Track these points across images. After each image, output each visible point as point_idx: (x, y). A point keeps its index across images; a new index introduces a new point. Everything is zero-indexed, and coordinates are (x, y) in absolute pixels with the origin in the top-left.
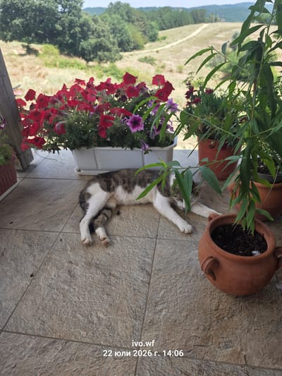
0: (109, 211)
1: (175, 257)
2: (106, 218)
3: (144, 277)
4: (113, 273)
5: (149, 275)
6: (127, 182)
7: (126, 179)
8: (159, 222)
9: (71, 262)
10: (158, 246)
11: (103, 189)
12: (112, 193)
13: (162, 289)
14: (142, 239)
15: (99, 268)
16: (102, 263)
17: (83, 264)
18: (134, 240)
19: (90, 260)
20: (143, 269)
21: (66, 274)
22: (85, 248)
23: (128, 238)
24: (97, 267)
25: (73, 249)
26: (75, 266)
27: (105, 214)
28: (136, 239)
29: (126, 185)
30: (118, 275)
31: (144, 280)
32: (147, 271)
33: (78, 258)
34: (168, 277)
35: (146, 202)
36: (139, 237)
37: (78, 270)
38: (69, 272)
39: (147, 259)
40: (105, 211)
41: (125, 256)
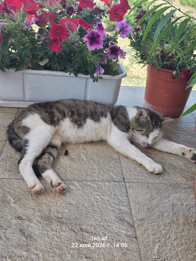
0: (55, 149)
1: (154, 203)
2: (52, 159)
3: (127, 230)
4: (84, 227)
5: (132, 226)
6: (76, 113)
7: (75, 110)
8: (120, 162)
9: (19, 218)
10: (130, 191)
11: (45, 121)
12: (57, 127)
13: (154, 243)
14: (106, 183)
15: (63, 223)
16: (65, 215)
17: (39, 219)
18: (97, 184)
19: (47, 213)
20: (122, 220)
21: (18, 235)
22: (35, 198)
23: (89, 183)
24: (60, 221)
25: (17, 200)
26: (27, 223)
27: (50, 154)
28: (100, 183)
29: (76, 117)
30: (92, 230)
31: (129, 234)
32: (128, 222)
33: (29, 212)
34: (156, 228)
35: (99, 139)
36: (103, 181)
37: (34, 228)
38: (22, 231)
39: (122, 208)
40: (51, 150)
41: (93, 205)
